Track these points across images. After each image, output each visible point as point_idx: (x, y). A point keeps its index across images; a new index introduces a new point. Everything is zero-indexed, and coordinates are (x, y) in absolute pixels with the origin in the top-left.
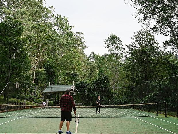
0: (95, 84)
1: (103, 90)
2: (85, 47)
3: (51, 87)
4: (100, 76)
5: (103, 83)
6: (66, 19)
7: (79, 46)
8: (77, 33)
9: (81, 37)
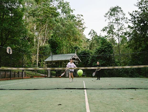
0: (99, 53)
1: (107, 58)
2: (85, 28)
4: (103, 44)
5: (106, 51)
6: (68, 3)
7: (80, 26)
8: (77, 15)
9: (81, 18)
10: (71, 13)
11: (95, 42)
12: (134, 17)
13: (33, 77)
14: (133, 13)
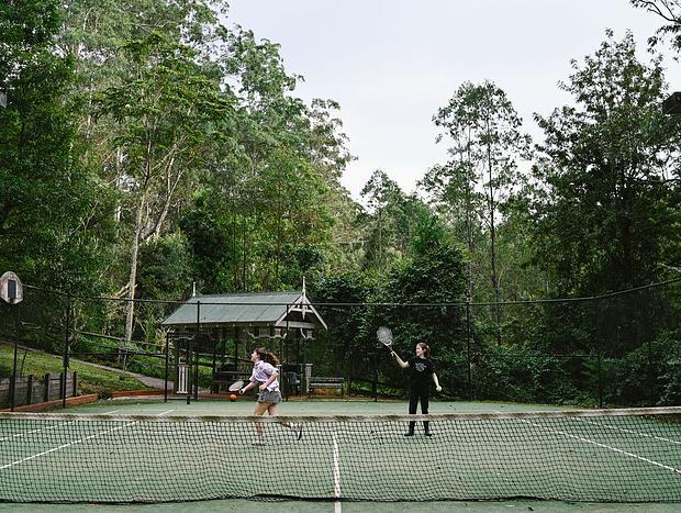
0: (404, 291)
1: (440, 315)
2: (348, 158)
3: (199, 303)
4: (422, 252)
5: (437, 285)
6: (272, 49)
7: (325, 152)
8: (315, 102)
9: (331, 117)
10: (287, 93)
11: (391, 226)
12: (558, 134)
13: (111, 396)
14: (556, 120)
